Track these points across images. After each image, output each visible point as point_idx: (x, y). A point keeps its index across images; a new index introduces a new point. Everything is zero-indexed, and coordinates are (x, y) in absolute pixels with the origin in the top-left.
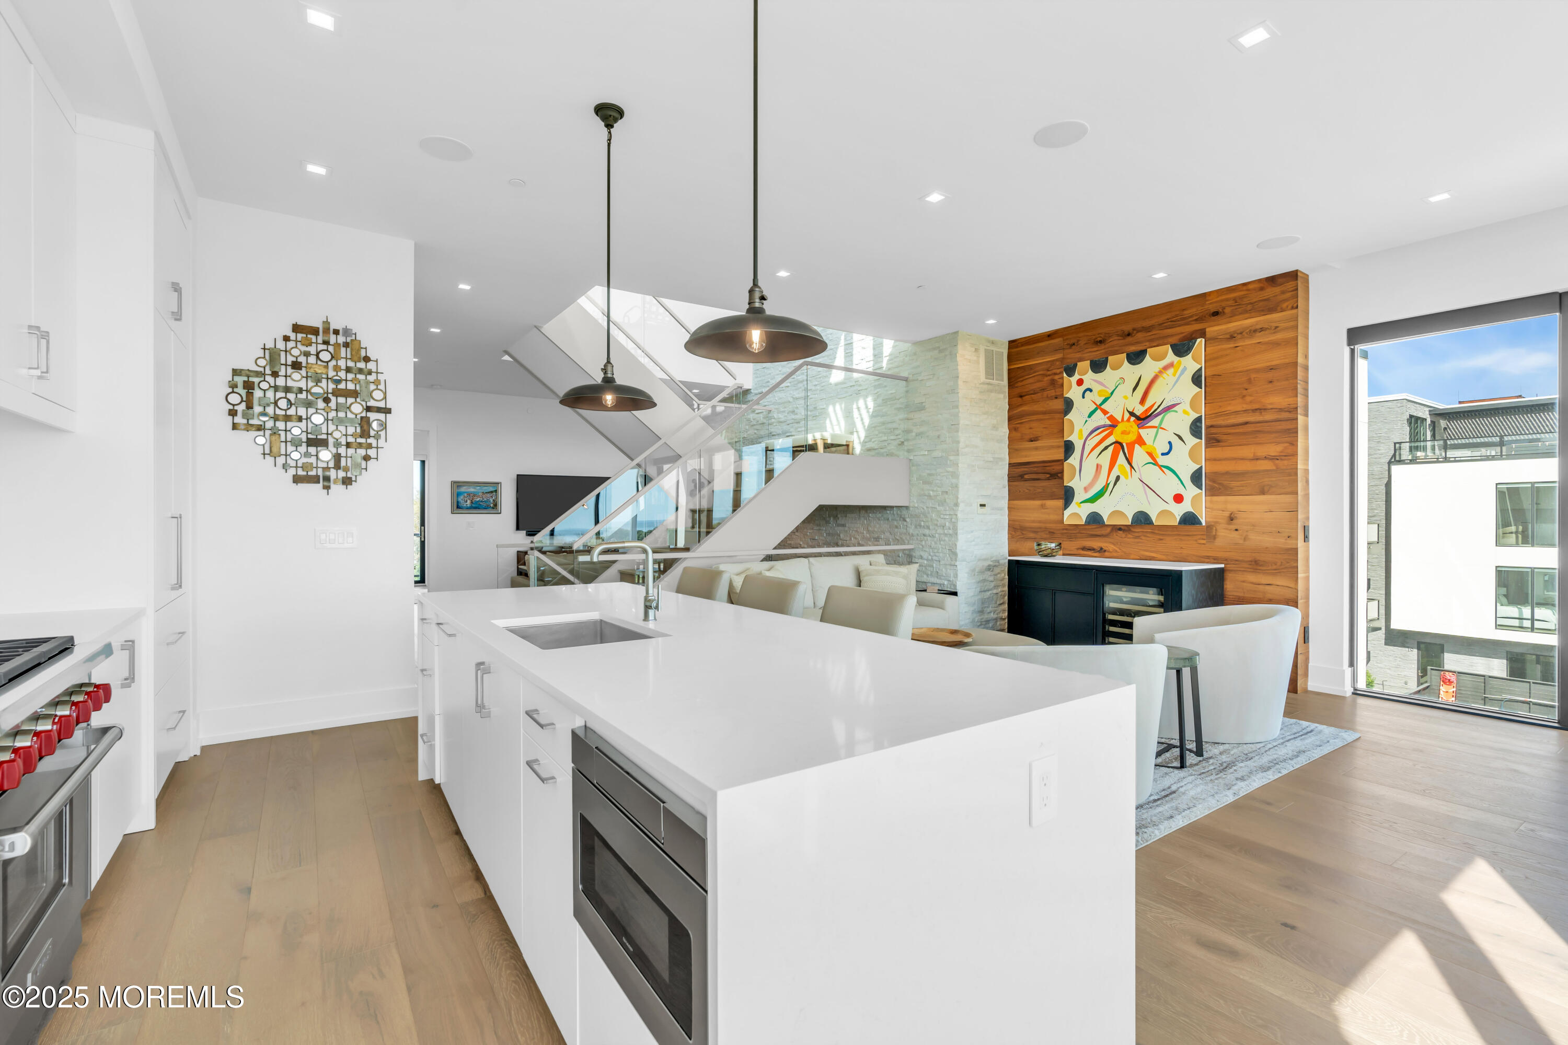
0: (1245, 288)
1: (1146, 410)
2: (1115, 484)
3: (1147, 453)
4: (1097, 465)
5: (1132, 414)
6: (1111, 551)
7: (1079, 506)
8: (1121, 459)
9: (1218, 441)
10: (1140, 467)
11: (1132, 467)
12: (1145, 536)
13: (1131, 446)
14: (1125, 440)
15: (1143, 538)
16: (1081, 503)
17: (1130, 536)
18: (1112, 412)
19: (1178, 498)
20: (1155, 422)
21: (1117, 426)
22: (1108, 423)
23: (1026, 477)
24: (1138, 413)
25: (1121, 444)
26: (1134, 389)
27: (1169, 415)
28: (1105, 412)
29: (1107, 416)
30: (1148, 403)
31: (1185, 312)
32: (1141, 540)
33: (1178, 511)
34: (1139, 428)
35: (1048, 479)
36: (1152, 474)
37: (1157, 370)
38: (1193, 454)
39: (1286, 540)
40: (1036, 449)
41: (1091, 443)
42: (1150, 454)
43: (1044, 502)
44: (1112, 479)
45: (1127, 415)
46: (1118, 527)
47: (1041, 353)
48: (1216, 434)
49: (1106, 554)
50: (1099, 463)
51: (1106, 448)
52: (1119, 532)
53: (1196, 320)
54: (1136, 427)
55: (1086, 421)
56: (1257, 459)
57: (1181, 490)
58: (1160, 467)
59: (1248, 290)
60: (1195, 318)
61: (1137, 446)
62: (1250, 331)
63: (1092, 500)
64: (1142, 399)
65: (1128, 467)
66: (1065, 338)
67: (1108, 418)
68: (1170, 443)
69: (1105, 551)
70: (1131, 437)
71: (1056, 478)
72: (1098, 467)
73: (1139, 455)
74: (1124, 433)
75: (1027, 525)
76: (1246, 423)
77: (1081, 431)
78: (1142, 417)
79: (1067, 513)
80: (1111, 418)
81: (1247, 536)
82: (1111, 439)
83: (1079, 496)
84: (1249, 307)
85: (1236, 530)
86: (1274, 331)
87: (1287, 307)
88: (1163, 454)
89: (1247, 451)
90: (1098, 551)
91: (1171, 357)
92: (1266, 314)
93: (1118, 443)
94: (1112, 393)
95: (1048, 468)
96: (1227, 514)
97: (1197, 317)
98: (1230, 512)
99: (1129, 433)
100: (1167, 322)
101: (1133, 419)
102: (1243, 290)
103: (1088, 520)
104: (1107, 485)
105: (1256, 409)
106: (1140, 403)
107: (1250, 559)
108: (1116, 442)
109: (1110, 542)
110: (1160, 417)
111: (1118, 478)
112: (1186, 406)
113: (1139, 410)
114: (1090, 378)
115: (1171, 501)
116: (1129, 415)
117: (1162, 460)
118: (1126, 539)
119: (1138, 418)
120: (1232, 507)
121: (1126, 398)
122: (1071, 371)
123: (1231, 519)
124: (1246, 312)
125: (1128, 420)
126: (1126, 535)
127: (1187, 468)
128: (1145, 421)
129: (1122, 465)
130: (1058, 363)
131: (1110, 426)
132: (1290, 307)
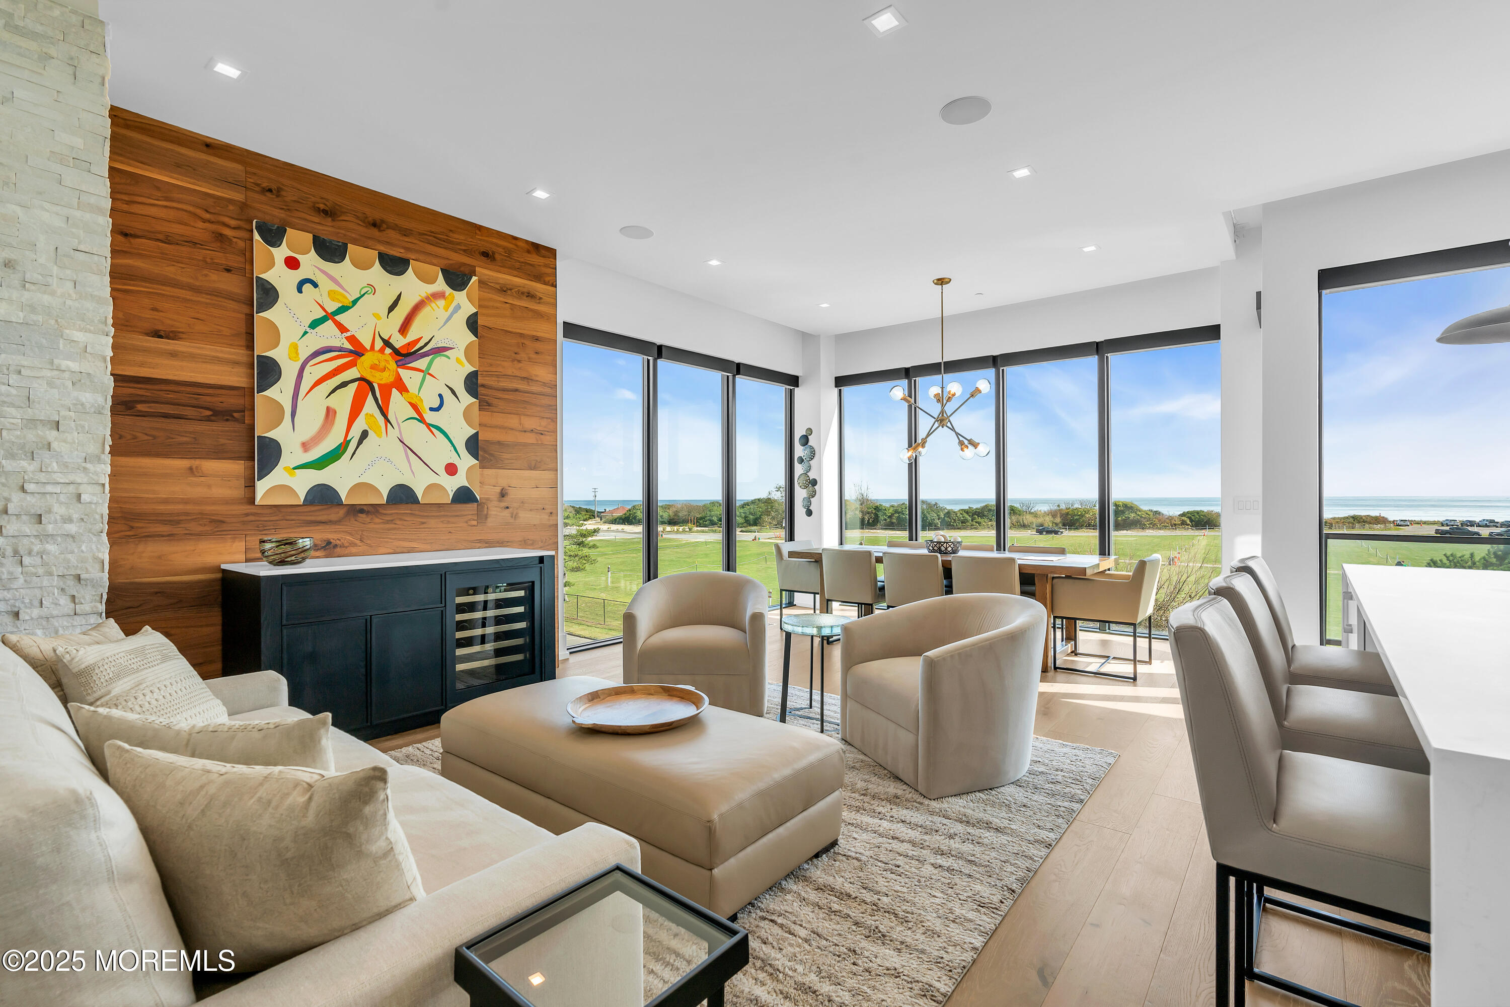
0: (514, 241)
1: (409, 344)
2: (360, 442)
3: (410, 403)
4: (328, 409)
5: (387, 343)
6: (347, 545)
7: (291, 474)
8: (370, 406)
9: (489, 405)
10: (400, 422)
11: (387, 420)
12: (401, 519)
13: (386, 390)
14: (378, 379)
15: (398, 522)
16: (294, 468)
17: (377, 520)
18: (353, 330)
19: (451, 469)
20: (422, 363)
21: (363, 355)
22: (348, 346)
23: (140, 407)
24: (397, 345)
25: (370, 384)
26: (391, 309)
27: (439, 360)
28: (342, 329)
29: (349, 334)
30: (411, 336)
31: (451, 234)
32: (396, 526)
33: (452, 484)
34: (398, 366)
35: (208, 419)
36: (416, 433)
37: (424, 295)
38: (467, 414)
39: (549, 516)
40: (173, 355)
41: (315, 372)
42: (415, 407)
43: (195, 463)
44: (355, 433)
45: (379, 344)
46: (358, 508)
47: (181, 166)
48: (487, 396)
49: (338, 550)
50: (332, 406)
51: (344, 385)
52: (360, 515)
53: (464, 251)
54: (392, 365)
55: (306, 333)
56: (525, 431)
57: (454, 459)
58: (428, 426)
59: (516, 245)
60: (463, 248)
61: (394, 390)
62: (519, 291)
63: (320, 464)
64: (402, 325)
65: (381, 419)
66: (249, 169)
67: (347, 338)
68: (440, 396)
69: (336, 546)
70: (386, 377)
71: (227, 420)
72: (330, 413)
73: (398, 404)
74: (374, 367)
75: (145, 508)
76: (517, 390)
77: (295, 347)
78: (404, 352)
79: (262, 487)
80: (352, 339)
81: (517, 514)
82: (352, 373)
83: (292, 455)
84: (517, 265)
85: (507, 508)
86: (538, 301)
87: (549, 282)
88: (431, 409)
89: (513, 421)
90: (323, 547)
91: (440, 284)
92: (532, 281)
93: (366, 384)
94: (355, 302)
95: (208, 399)
96: (498, 489)
97: (466, 248)
98: (501, 488)
99: (384, 370)
100: (430, 236)
101: (388, 351)
102: (513, 244)
103: (309, 498)
104: (345, 444)
105: (524, 378)
106: (399, 331)
107: (520, 539)
108: (362, 379)
109: (346, 532)
110: (428, 359)
111: (365, 435)
112: (458, 353)
113: (399, 342)
114: (311, 262)
115: (442, 471)
116: (382, 344)
117: (430, 417)
118: (372, 526)
119: (396, 352)
120: (503, 483)
121: (377, 316)
122: (273, 237)
123: (503, 494)
124: (512, 268)
125: (382, 351)
126: (372, 519)
127: (462, 432)
128: (407, 359)
129: (372, 416)
130: (231, 207)
131: (351, 351)
132: (551, 283)
